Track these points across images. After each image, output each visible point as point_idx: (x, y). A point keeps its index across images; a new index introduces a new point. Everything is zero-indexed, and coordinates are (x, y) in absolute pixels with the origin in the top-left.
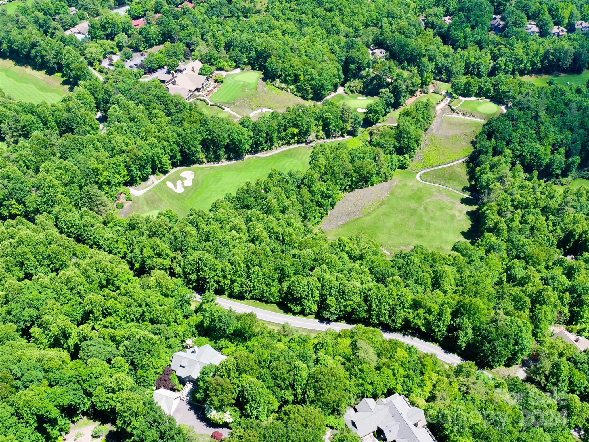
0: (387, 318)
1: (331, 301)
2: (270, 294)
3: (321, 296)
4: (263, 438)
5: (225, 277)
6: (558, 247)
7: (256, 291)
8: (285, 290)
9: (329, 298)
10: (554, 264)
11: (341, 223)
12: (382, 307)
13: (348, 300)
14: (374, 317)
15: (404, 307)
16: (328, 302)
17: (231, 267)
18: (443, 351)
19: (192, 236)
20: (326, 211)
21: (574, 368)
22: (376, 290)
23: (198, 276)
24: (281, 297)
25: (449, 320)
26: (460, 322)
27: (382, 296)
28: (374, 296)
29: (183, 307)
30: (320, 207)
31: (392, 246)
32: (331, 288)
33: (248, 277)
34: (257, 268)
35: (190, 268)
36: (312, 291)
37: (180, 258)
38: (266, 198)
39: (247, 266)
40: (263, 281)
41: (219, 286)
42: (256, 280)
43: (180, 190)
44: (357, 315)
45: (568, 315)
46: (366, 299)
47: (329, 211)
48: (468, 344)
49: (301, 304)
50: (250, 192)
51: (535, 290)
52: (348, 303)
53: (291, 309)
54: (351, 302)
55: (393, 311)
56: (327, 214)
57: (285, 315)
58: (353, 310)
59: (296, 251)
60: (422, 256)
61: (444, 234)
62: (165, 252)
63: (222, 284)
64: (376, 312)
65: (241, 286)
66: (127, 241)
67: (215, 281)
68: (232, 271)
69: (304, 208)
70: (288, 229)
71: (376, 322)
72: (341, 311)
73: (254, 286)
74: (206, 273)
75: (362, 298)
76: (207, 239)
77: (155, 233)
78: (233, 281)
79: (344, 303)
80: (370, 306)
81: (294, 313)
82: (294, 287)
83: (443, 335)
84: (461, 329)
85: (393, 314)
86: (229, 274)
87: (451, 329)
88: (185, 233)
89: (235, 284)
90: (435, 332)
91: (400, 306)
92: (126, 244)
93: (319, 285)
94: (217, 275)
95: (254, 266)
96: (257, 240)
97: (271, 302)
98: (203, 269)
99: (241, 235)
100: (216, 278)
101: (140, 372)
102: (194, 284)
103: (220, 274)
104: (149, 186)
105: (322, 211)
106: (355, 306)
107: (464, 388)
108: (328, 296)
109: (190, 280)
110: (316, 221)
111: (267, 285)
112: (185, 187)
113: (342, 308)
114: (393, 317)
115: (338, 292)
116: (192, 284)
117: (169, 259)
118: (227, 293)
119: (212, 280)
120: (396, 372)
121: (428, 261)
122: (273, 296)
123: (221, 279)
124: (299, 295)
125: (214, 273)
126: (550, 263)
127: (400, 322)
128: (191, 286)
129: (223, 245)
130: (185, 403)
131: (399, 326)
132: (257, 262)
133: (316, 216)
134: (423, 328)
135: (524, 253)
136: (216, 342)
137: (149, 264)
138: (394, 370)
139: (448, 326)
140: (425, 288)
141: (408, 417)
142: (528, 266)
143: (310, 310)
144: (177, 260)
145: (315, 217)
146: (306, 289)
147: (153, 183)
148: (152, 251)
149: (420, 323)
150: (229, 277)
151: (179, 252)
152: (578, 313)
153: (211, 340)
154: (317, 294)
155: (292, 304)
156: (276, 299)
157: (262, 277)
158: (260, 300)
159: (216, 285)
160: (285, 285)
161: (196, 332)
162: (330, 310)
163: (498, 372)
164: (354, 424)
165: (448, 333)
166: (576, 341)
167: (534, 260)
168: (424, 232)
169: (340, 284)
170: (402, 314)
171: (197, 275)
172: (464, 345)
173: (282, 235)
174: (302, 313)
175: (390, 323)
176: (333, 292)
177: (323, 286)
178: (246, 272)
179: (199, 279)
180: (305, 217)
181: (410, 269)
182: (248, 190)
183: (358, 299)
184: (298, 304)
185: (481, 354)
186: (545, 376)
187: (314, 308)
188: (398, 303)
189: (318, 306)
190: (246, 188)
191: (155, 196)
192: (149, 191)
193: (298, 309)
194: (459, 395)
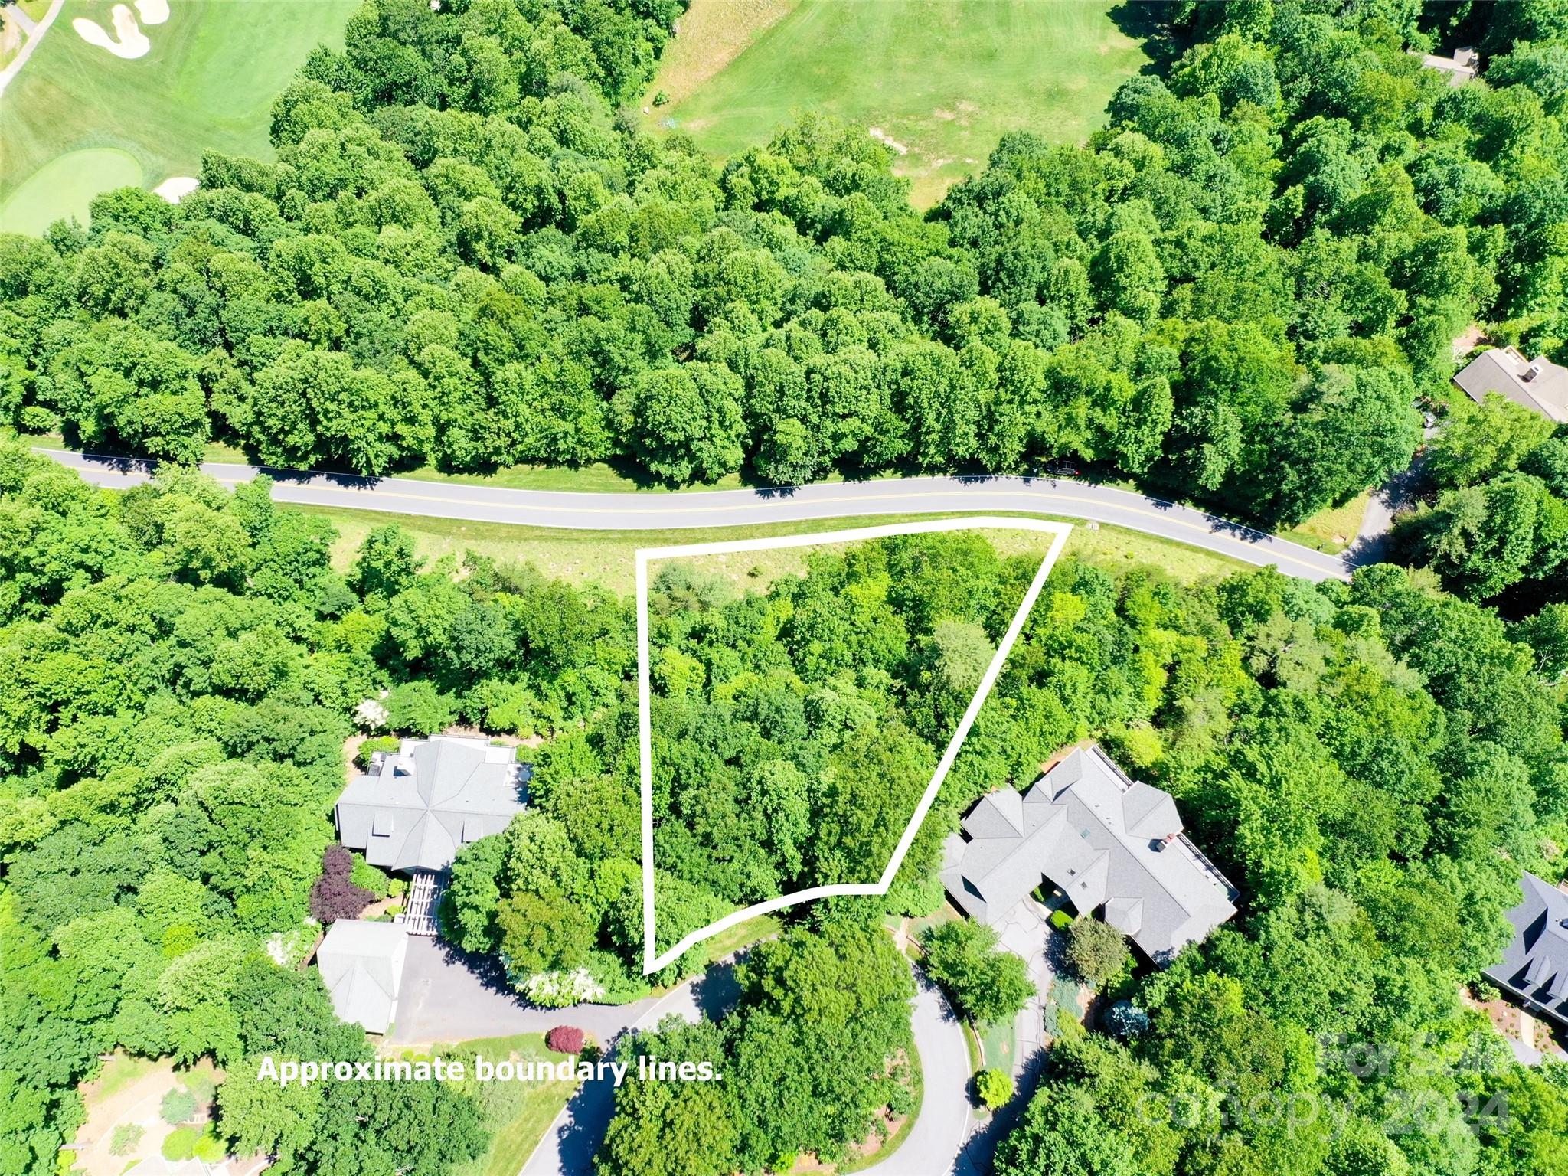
0: (974, 443)
1: (790, 432)
2: (579, 441)
3: (749, 415)
4: (736, 1103)
5: (411, 420)
6: (1424, 25)
7: (530, 440)
8: (628, 421)
9: (780, 426)
10: (1439, 112)
11: (723, 56)
12: (957, 417)
13: (844, 417)
14: (932, 450)
15: (1023, 402)
16: (780, 438)
17: (424, 383)
18: (1150, 502)
19: (244, 280)
20: (669, 26)
21: (1546, 497)
22: (928, 370)
23: (319, 436)
24: (616, 442)
25: (1168, 415)
26: (1204, 420)
27: (953, 387)
28: (928, 391)
29: (309, 584)
30: (647, 15)
31: (905, 114)
32: (781, 390)
33: (492, 402)
34: (513, 367)
35: (281, 412)
36: (720, 411)
37: (235, 374)
38: (458, 40)
39: (476, 363)
40: (546, 403)
41: (400, 447)
42: (523, 407)
43: (133, 46)
44: (880, 455)
45: (1495, 289)
46: (899, 402)
47: (676, 26)
48: (1230, 474)
49: (692, 457)
50: (392, 27)
51: (1409, 245)
52: (844, 426)
53: (658, 473)
54: (855, 422)
55: (989, 419)
56: (672, 34)
57: (644, 494)
58: (863, 444)
59: (625, 264)
60: (1041, 185)
61: (1058, 31)
62: (171, 372)
63: (409, 442)
64: (935, 436)
65: (476, 435)
66: (15, 343)
67: (381, 439)
68: (431, 394)
69: (595, 48)
70: (569, 160)
71: (940, 459)
72: (823, 452)
73: (518, 426)
74: (341, 423)
75: (888, 401)
76: (308, 289)
77: (106, 300)
78: (442, 428)
79: (830, 428)
80: (919, 421)
81: (672, 484)
82: (657, 413)
83: (1149, 458)
84: (1210, 440)
85: (991, 429)
86: (425, 406)
87: (1174, 440)
88: (218, 275)
89: (454, 433)
90: (1124, 456)
91: (1010, 402)
92: (18, 351)
93: (738, 385)
94: (381, 417)
95: (502, 363)
96: (478, 237)
97: (589, 461)
98: (326, 412)
99: (419, 231)
100: (384, 428)
101: (245, 904)
102: (313, 459)
103: (393, 413)
104: (13, 54)
105: (655, 30)
106: (868, 430)
107: (1259, 663)
108: (776, 417)
109: (295, 449)
110: (641, 72)
111: (560, 411)
112: (148, 31)
113: (829, 445)
114: (993, 440)
115: (809, 399)
116: (305, 457)
117: (193, 384)
118: (432, 460)
119: (371, 437)
120: (1068, 692)
121: (1058, 194)
122: (592, 446)
123: (402, 429)
124: (680, 436)
125: (371, 414)
126: (1426, 112)
127: (1013, 448)
128: (303, 467)
129: (367, 297)
130: (429, 942)
131: (1011, 458)
132: (509, 346)
133: (640, 53)
134: (1088, 454)
135: (1342, 86)
136: (459, 695)
137: (130, 422)
138: (1060, 687)
139: (1166, 435)
140: (1071, 307)
141: (1130, 828)
142: (1359, 136)
143: (723, 464)
144: (223, 383)
145: (636, 61)
146: (700, 409)
147: (24, 38)
148: (119, 376)
149: (1079, 442)
150: (426, 416)
151: (220, 352)
152: (1524, 281)
153: (441, 692)
154: (734, 411)
155: (662, 461)
156: (604, 448)
157: (537, 391)
158: (549, 462)
159: (390, 449)
160: (623, 404)
161: (384, 675)
162: (791, 459)
163: (1313, 530)
164: (970, 887)
165: (1166, 452)
166: (1525, 379)
167: (1379, 110)
168: (995, 37)
169: (809, 372)
170: (1016, 424)
171: (313, 430)
172: (1218, 479)
173: (561, 196)
174: (699, 475)
175: (984, 457)
176: (789, 402)
177: (750, 386)
178: (480, 384)
179: (322, 444)
180: (611, 83)
181: (1016, 256)
182: (384, 21)
183: (874, 405)
184: (682, 458)
185: (1269, 496)
186: (1465, 533)
187: (735, 455)
188: (1004, 395)
189: (745, 446)
190: (374, 16)
191: (53, 91)
192: (23, 74)
193: (685, 469)
194: (1251, 688)
